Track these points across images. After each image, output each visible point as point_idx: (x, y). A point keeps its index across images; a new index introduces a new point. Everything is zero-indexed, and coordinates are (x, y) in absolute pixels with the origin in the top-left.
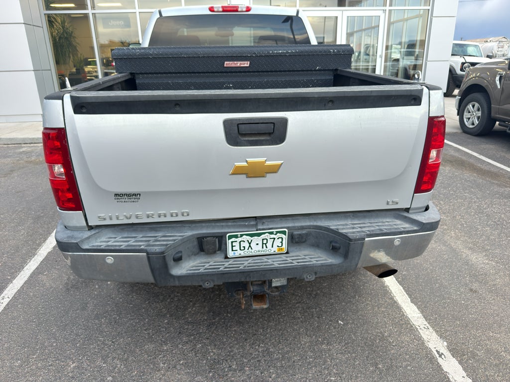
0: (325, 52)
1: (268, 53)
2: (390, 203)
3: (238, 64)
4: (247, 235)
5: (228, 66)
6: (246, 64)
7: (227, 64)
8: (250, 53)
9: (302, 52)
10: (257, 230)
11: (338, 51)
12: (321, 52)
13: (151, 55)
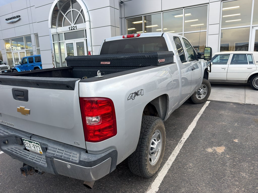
0: (143, 57)
1: (117, 58)
2: (76, 143)
3: (106, 63)
4: (28, 141)
5: (102, 64)
6: (109, 63)
7: (102, 63)
8: (110, 58)
9: (132, 57)
10: (30, 140)
11: (150, 56)
12: (140, 57)
13: (76, 59)
